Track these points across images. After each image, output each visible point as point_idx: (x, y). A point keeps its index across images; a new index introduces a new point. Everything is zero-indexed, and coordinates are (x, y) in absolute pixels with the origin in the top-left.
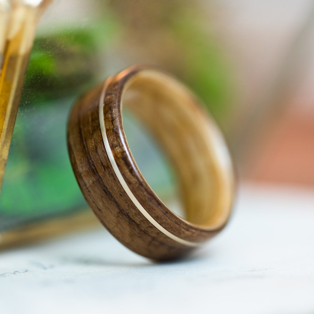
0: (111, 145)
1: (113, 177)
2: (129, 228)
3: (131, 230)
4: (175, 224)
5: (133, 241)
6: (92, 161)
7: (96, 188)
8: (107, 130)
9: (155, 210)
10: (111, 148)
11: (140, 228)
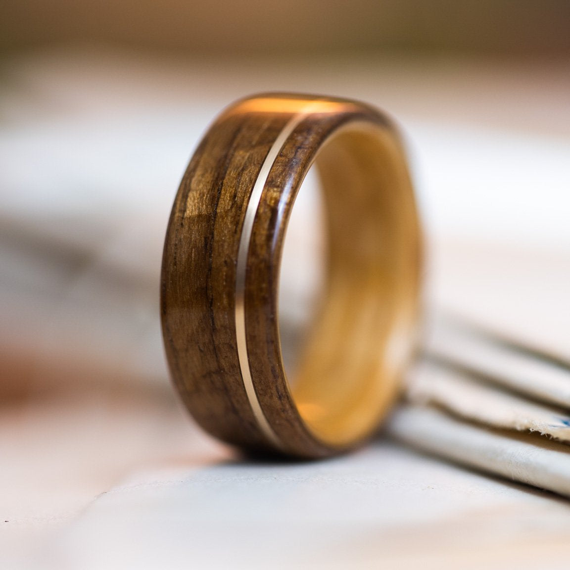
0: (270, 179)
1: (235, 227)
2: (197, 324)
3: (198, 332)
4: (270, 371)
5: (187, 350)
6: (222, 184)
7: (196, 227)
8: (280, 155)
9: (258, 322)
10: (266, 182)
11: (214, 337)
